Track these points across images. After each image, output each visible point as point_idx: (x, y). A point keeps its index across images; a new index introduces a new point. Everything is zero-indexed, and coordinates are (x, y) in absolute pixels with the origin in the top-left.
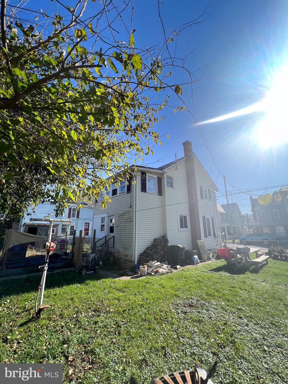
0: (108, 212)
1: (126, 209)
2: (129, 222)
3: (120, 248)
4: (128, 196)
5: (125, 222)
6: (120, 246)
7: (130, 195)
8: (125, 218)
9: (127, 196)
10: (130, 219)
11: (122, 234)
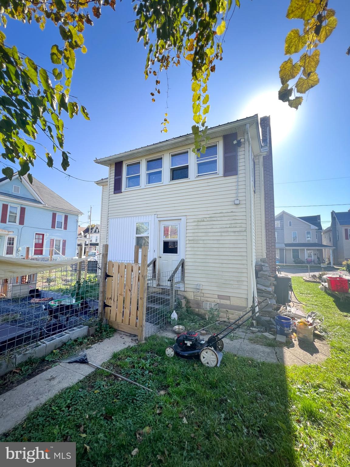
0: (158, 213)
1: (223, 208)
2: (232, 234)
3: (203, 284)
4: (231, 181)
5: (219, 234)
6: (204, 280)
7: (234, 180)
8: (218, 226)
9: (224, 182)
10: (236, 227)
11: (209, 257)
